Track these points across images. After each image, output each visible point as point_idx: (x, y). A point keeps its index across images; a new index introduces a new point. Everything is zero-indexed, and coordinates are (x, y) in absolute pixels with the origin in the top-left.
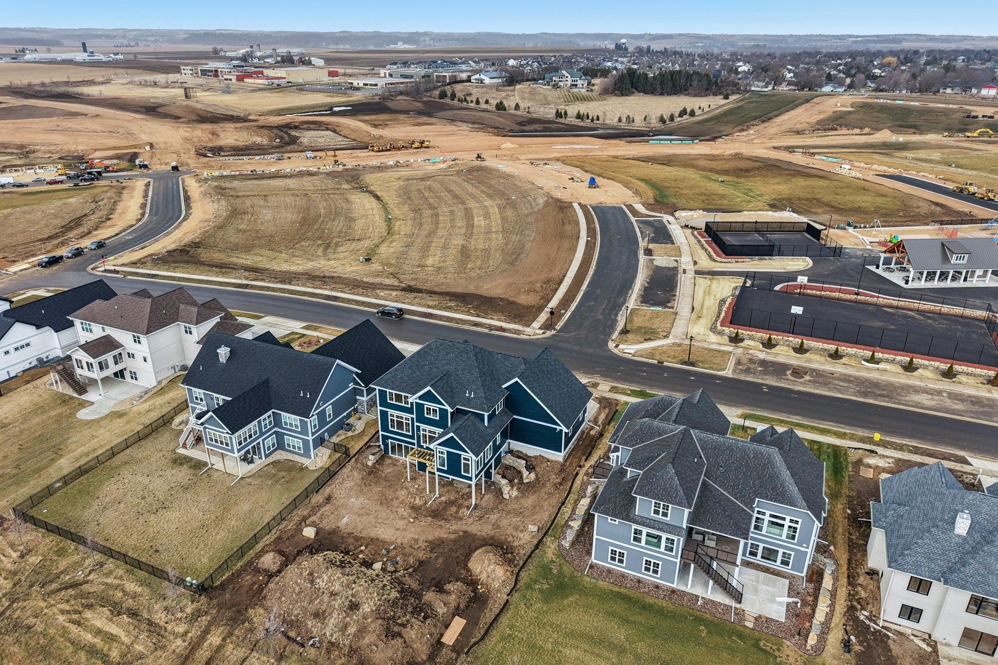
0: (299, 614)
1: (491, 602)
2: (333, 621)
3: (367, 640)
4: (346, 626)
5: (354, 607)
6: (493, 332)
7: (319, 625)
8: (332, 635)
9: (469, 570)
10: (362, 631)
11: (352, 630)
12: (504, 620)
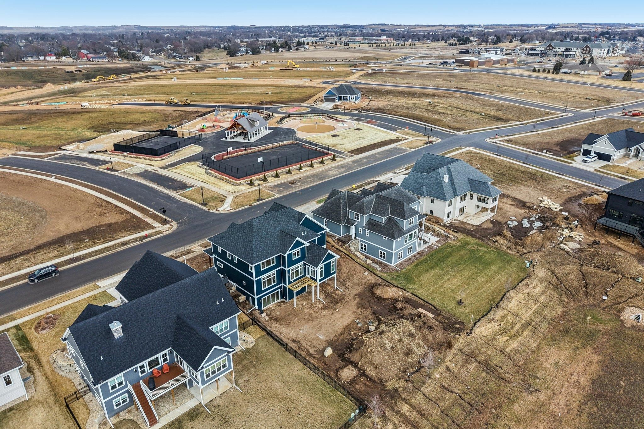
0: (401, 364)
1: (410, 298)
2: (415, 348)
3: (430, 338)
4: (419, 343)
5: (411, 335)
6: (145, 241)
7: (413, 355)
8: (421, 353)
9: (388, 299)
10: (425, 339)
11: (422, 343)
12: (423, 298)
